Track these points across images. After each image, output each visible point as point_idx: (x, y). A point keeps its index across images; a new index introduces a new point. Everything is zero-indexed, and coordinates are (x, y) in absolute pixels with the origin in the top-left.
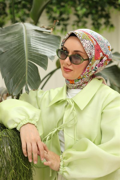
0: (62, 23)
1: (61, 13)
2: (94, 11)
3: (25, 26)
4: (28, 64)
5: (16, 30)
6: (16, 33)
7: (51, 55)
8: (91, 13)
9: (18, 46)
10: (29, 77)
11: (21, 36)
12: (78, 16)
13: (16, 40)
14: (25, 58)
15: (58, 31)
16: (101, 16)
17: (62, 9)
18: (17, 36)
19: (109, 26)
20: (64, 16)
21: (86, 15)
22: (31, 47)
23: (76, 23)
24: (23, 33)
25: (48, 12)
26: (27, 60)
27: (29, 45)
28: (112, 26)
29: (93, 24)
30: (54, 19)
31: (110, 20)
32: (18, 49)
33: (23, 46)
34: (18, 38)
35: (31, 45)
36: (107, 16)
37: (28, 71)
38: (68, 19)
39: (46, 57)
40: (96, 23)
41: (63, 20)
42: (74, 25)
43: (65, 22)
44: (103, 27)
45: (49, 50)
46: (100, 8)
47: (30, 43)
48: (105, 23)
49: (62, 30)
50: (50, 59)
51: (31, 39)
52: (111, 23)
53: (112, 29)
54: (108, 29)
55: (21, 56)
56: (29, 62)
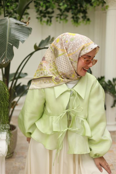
0: (47, 15)
1: (47, 8)
2: (73, 7)
3: (9, 20)
4: (8, 45)
5: (3, 23)
6: (3, 25)
7: (22, 40)
8: (71, 8)
9: (3, 33)
10: (7, 53)
11: (5, 27)
12: (61, 10)
13: (2, 30)
14: (6, 41)
15: (44, 22)
16: (79, 11)
17: (48, 4)
18: (3, 27)
19: (86, 20)
20: (50, 10)
21: (67, 10)
22: (11, 34)
23: (59, 16)
24: (7, 25)
25: (36, 6)
26: (7, 43)
27: (10, 33)
28: (88, 20)
29: (73, 18)
30: (41, 12)
31: (87, 15)
32: (3, 35)
33: (6, 33)
34: (4, 28)
35: (11, 33)
36: (85, 12)
37: (7, 49)
38: (53, 12)
39: (18, 41)
40: (75, 17)
41: (48, 13)
42: (57, 17)
43: (50, 15)
44: (81, 20)
45: (22, 37)
46: (79, 5)
47: (11, 32)
48: (82, 17)
49: (48, 21)
50: (22, 42)
51: (12, 29)
52: (87, 17)
53: (88, 22)
54: (85, 22)
55: (4, 40)
56: (8, 44)
